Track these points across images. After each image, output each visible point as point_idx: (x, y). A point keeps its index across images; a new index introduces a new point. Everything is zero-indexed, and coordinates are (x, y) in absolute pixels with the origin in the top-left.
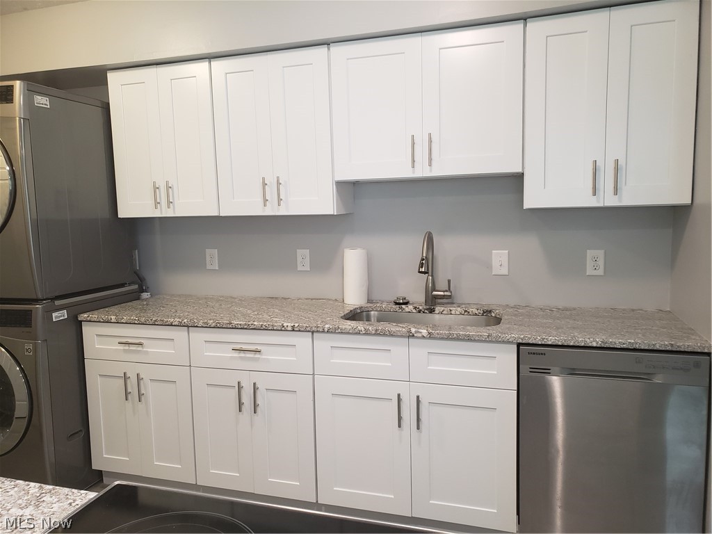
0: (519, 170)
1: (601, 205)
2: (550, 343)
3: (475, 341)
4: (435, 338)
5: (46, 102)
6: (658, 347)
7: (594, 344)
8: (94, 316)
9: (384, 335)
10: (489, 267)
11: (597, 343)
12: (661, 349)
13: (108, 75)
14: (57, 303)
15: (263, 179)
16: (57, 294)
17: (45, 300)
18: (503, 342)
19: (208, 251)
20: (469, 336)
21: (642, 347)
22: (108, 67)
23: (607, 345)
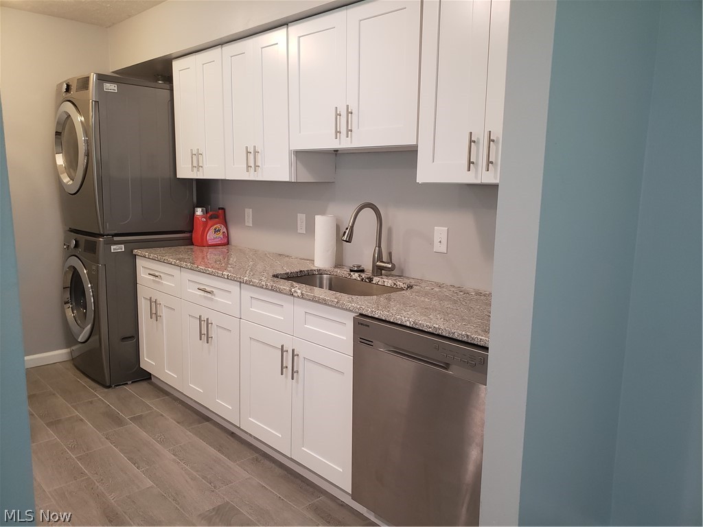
0: (414, 142)
1: (478, 182)
2: (377, 316)
3: (329, 305)
4: (305, 299)
5: (114, 88)
6: (456, 336)
7: (408, 324)
8: (145, 252)
9: (276, 291)
10: (432, 243)
11: (410, 323)
12: (458, 338)
13: (173, 63)
14: (116, 239)
15: (247, 148)
16: (116, 232)
17: (107, 235)
18: (346, 310)
20: (325, 300)
21: (444, 334)
22: (174, 56)
23: (417, 327)
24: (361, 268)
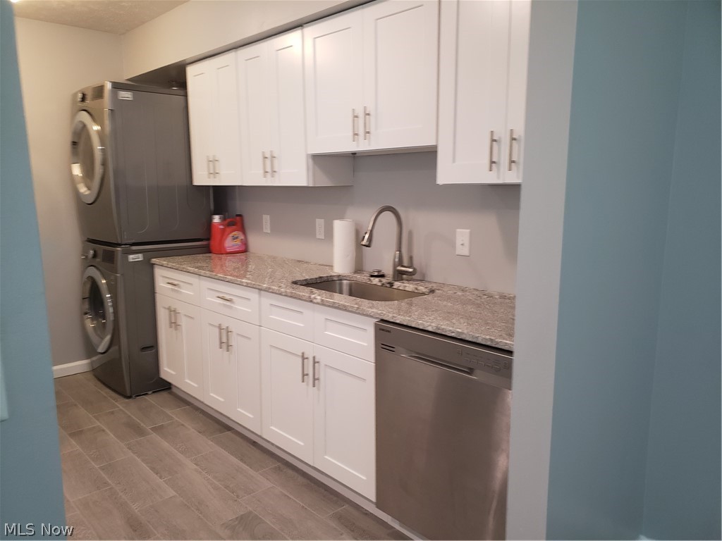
0: (433, 143)
1: (501, 182)
2: (398, 322)
3: (349, 311)
4: (325, 305)
5: (129, 96)
8: (164, 261)
9: (295, 298)
10: (453, 245)
12: (482, 343)
13: (187, 69)
14: (134, 248)
15: (264, 153)
16: (133, 241)
17: (124, 245)
18: (367, 315)
19: (264, 216)
20: (345, 306)
22: (188, 62)
23: (439, 332)
24: (381, 273)
